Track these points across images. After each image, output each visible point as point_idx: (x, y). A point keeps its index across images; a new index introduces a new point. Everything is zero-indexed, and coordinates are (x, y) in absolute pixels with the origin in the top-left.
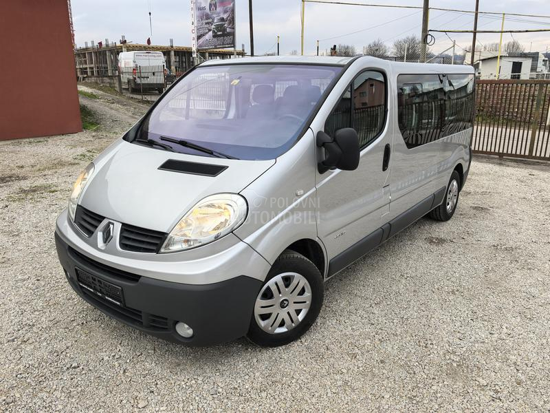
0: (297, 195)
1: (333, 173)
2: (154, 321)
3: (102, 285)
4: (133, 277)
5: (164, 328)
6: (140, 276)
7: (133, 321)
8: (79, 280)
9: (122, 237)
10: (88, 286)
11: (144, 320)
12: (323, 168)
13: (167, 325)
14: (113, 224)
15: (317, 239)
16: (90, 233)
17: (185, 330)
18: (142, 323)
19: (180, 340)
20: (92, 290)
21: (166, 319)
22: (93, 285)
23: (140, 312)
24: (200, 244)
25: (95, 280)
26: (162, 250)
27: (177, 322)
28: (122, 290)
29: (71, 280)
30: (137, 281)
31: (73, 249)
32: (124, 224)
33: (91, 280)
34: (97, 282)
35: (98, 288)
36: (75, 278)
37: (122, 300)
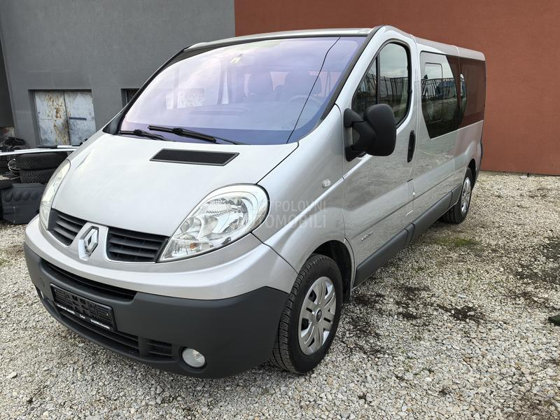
0: (323, 187)
1: (361, 160)
2: (154, 348)
3: (86, 306)
4: (126, 294)
5: (168, 357)
6: (135, 292)
7: (127, 349)
8: (56, 300)
9: (110, 245)
10: (68, 307)
11: (140, 347)
12: (351, 153)
13: (170, 353)
14: (97, 229)
15: (344, 241)
16: (69, 241)
17: (194, 358)
18: (138, 351)
19: (188, 370)
20: (73, 312)
21: (170, 345)
22: (74, 306)
23: (136, 337)
24: (212, 248)
25: (76, 299)
26: (162, 258)
27: (184, 348)
28: (112, 311)
29: (45, 301)
30: (132, 298)
31: (47, 262)
32: (111, 228)
33: (72, 300)
34: (79, 302)
35: (81, 309)
36: (51, 297)
37: (112, 323)
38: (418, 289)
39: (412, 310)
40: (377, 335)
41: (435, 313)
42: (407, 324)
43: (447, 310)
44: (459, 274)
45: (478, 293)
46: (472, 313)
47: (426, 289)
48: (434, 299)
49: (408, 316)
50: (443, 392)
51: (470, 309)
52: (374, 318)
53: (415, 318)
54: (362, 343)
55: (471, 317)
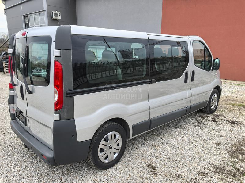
38: (220, 116)
39: (217, 120)
40: (204, 124)
41: (224, 121)
42: (214, 123)
43: (228, 121)
44: (236, 113)
45: (241, 119)
46: (237, 123)
47: (223, 116)
48: (225, 118)
49: (215, 121)
50: (221, 136)
51: (236, 122)
52: (204, 121)
53: (217, 122)
54: (200, 125)
55: (236, 123)
